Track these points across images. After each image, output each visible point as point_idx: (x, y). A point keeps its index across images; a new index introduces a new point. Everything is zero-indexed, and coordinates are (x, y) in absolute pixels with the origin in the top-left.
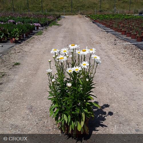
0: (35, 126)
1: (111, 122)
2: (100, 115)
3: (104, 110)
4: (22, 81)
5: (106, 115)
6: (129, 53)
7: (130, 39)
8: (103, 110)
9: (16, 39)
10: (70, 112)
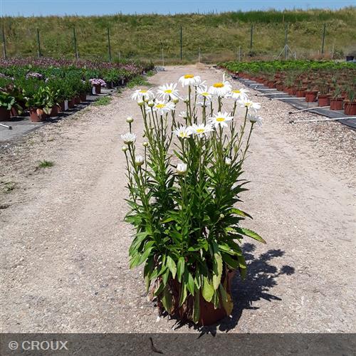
0: (91, 299)
1: (290, 290)
2: (261, 273)
3: (271, 262)
4: (58, 200)
5: (276, 274)
6: (326, 140)
7: (328, 109)
8: (268, 261)
9: (45, 111)
10: (185, 248)
